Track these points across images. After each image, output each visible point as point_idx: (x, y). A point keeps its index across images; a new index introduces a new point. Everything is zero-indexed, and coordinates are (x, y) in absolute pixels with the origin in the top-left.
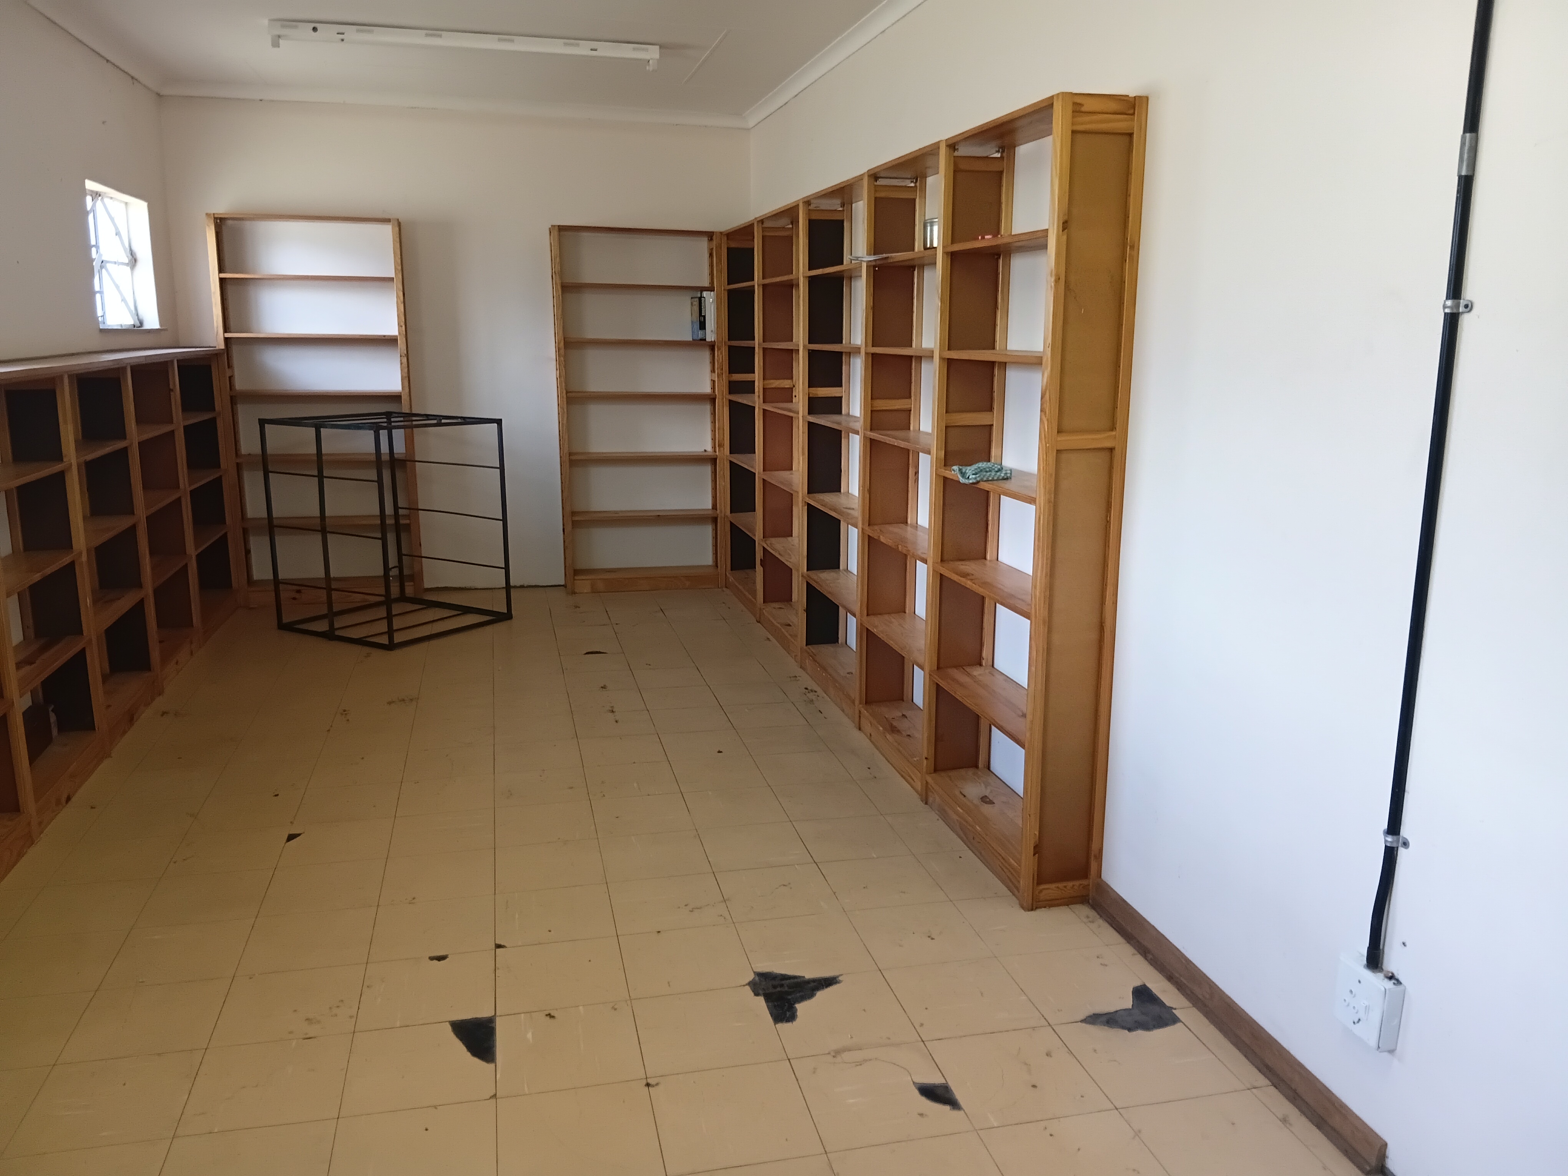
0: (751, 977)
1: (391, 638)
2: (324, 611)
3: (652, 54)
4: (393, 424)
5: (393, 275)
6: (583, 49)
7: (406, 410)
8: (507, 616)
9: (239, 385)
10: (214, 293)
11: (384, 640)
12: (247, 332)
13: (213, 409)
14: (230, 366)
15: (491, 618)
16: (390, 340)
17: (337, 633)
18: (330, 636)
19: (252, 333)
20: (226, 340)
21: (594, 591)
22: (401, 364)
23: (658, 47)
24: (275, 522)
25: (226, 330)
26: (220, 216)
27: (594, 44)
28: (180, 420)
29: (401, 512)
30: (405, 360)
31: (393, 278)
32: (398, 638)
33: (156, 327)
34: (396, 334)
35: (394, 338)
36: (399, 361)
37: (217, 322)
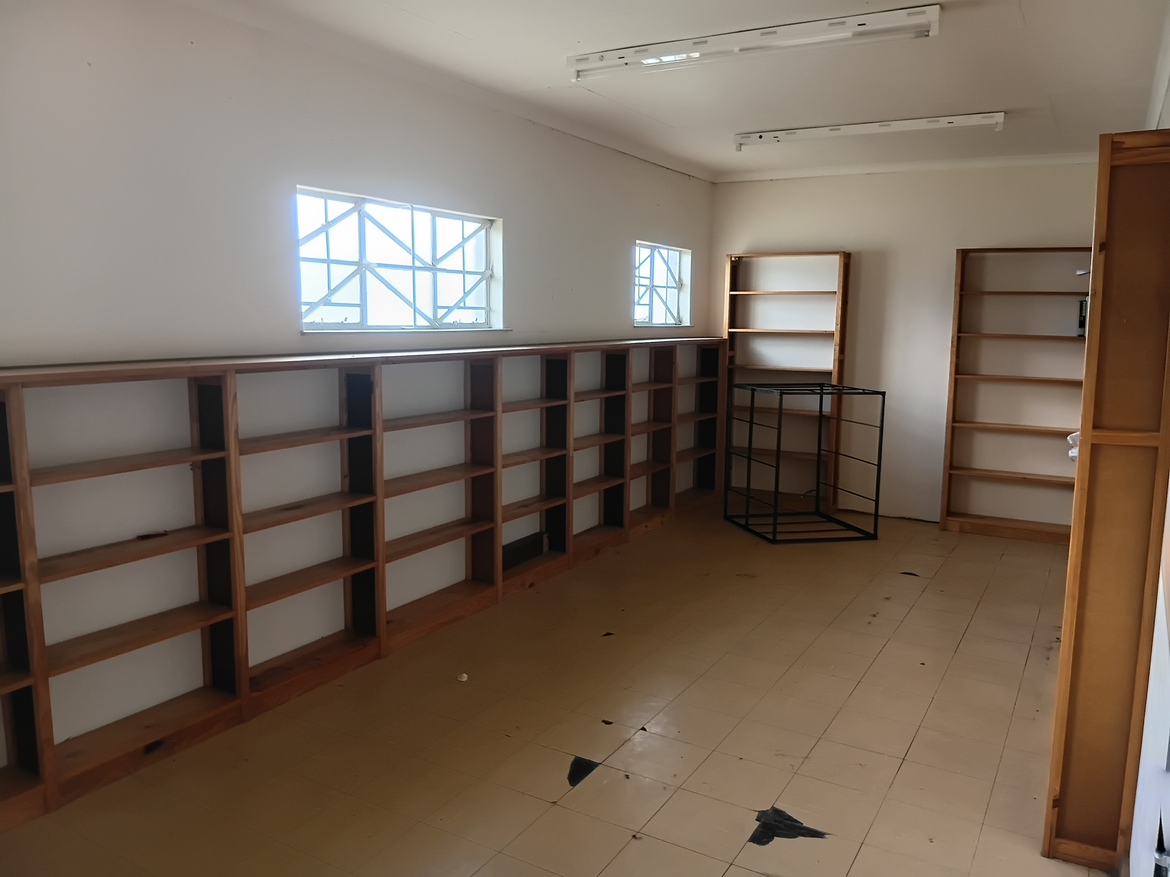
0: (767, 807)
1: (775, 536)
3: (1000, 117)
4: (824, 391)
5: (836, 290)
6: (943, 122)
7: (835, 382)
8: (873, 537)
9: (738, 361)
10: (726, 304)
11: (770, 537)
12: (746, 329)
13: (717, 376)
14: (732, 350)
16: (830, 334)
17: (750, 527)
19: (750, 329)
20: (730, 333)
21: (962, 530)
22: (835, 351)
23: (1003, 113)
25: (732, 325)
26: (738, 256)
27: (950, 119)
29: (822, 452)
30: (838, 348)
31: (836, 292)
32: (779, 537)
33: (689, 325)
34: (834, 330)
35: (833, 333)
36: (834, 348)
37: (725, 322)
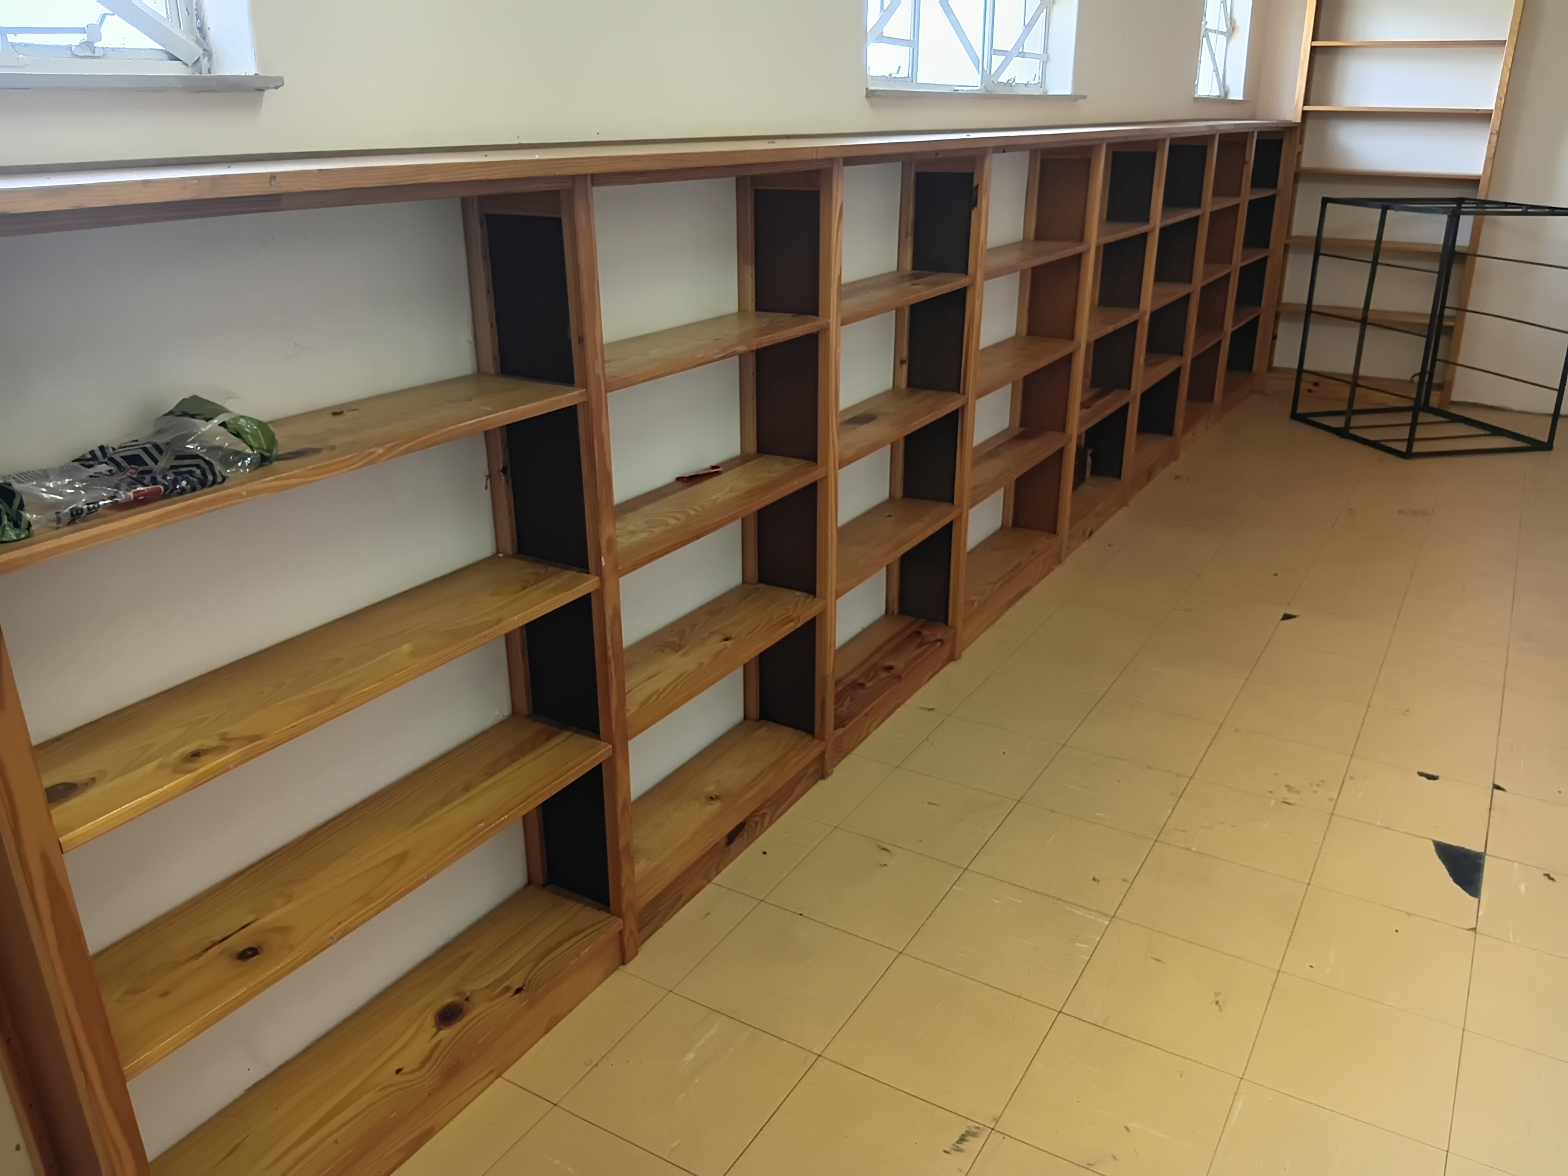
1: (1410, 447)
2: (1344, 407)
4: (1463, 210)
5: (1507, 38)
7: (1481, 196)
8: (1548, 446)
9: (1306, 162)
10: (1303, 62)
11: (1402, 447)
12: (1327, 105)
13: (1275, 186)
14: (1301, 142)
15: (1529, 445)
16: (1486, 115)
17: (1351, 431)
18: (1343, 433)
19: (1331, 106)
20: (1304, 113)
22: (1489, 143)
24: (1313, 309)
25: (1306, 103)
28: (1248, 194)
29: (1447, 312)
30: (1495, 138)
31: (1506, 42)
32: (1417, 447)
33: (1241, 98)
34: (1493, 108)
35: (1490, 112)
36: (1488, 138)
37: (1299, 94)
